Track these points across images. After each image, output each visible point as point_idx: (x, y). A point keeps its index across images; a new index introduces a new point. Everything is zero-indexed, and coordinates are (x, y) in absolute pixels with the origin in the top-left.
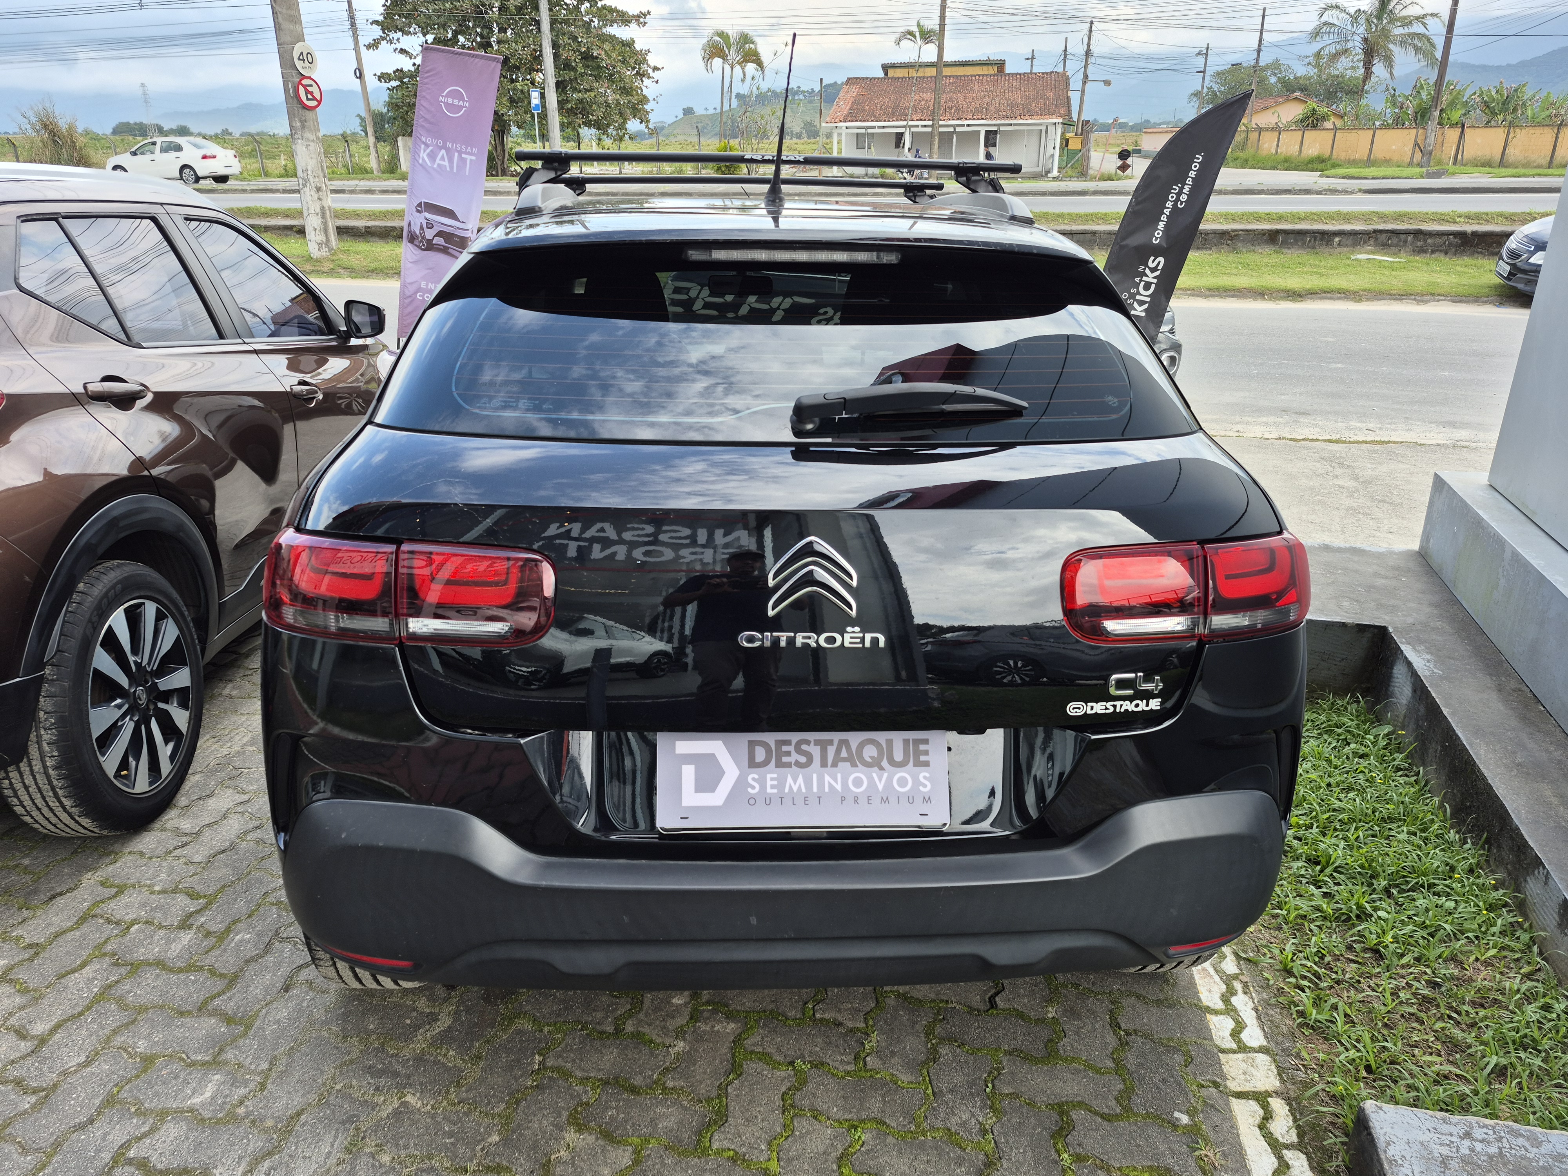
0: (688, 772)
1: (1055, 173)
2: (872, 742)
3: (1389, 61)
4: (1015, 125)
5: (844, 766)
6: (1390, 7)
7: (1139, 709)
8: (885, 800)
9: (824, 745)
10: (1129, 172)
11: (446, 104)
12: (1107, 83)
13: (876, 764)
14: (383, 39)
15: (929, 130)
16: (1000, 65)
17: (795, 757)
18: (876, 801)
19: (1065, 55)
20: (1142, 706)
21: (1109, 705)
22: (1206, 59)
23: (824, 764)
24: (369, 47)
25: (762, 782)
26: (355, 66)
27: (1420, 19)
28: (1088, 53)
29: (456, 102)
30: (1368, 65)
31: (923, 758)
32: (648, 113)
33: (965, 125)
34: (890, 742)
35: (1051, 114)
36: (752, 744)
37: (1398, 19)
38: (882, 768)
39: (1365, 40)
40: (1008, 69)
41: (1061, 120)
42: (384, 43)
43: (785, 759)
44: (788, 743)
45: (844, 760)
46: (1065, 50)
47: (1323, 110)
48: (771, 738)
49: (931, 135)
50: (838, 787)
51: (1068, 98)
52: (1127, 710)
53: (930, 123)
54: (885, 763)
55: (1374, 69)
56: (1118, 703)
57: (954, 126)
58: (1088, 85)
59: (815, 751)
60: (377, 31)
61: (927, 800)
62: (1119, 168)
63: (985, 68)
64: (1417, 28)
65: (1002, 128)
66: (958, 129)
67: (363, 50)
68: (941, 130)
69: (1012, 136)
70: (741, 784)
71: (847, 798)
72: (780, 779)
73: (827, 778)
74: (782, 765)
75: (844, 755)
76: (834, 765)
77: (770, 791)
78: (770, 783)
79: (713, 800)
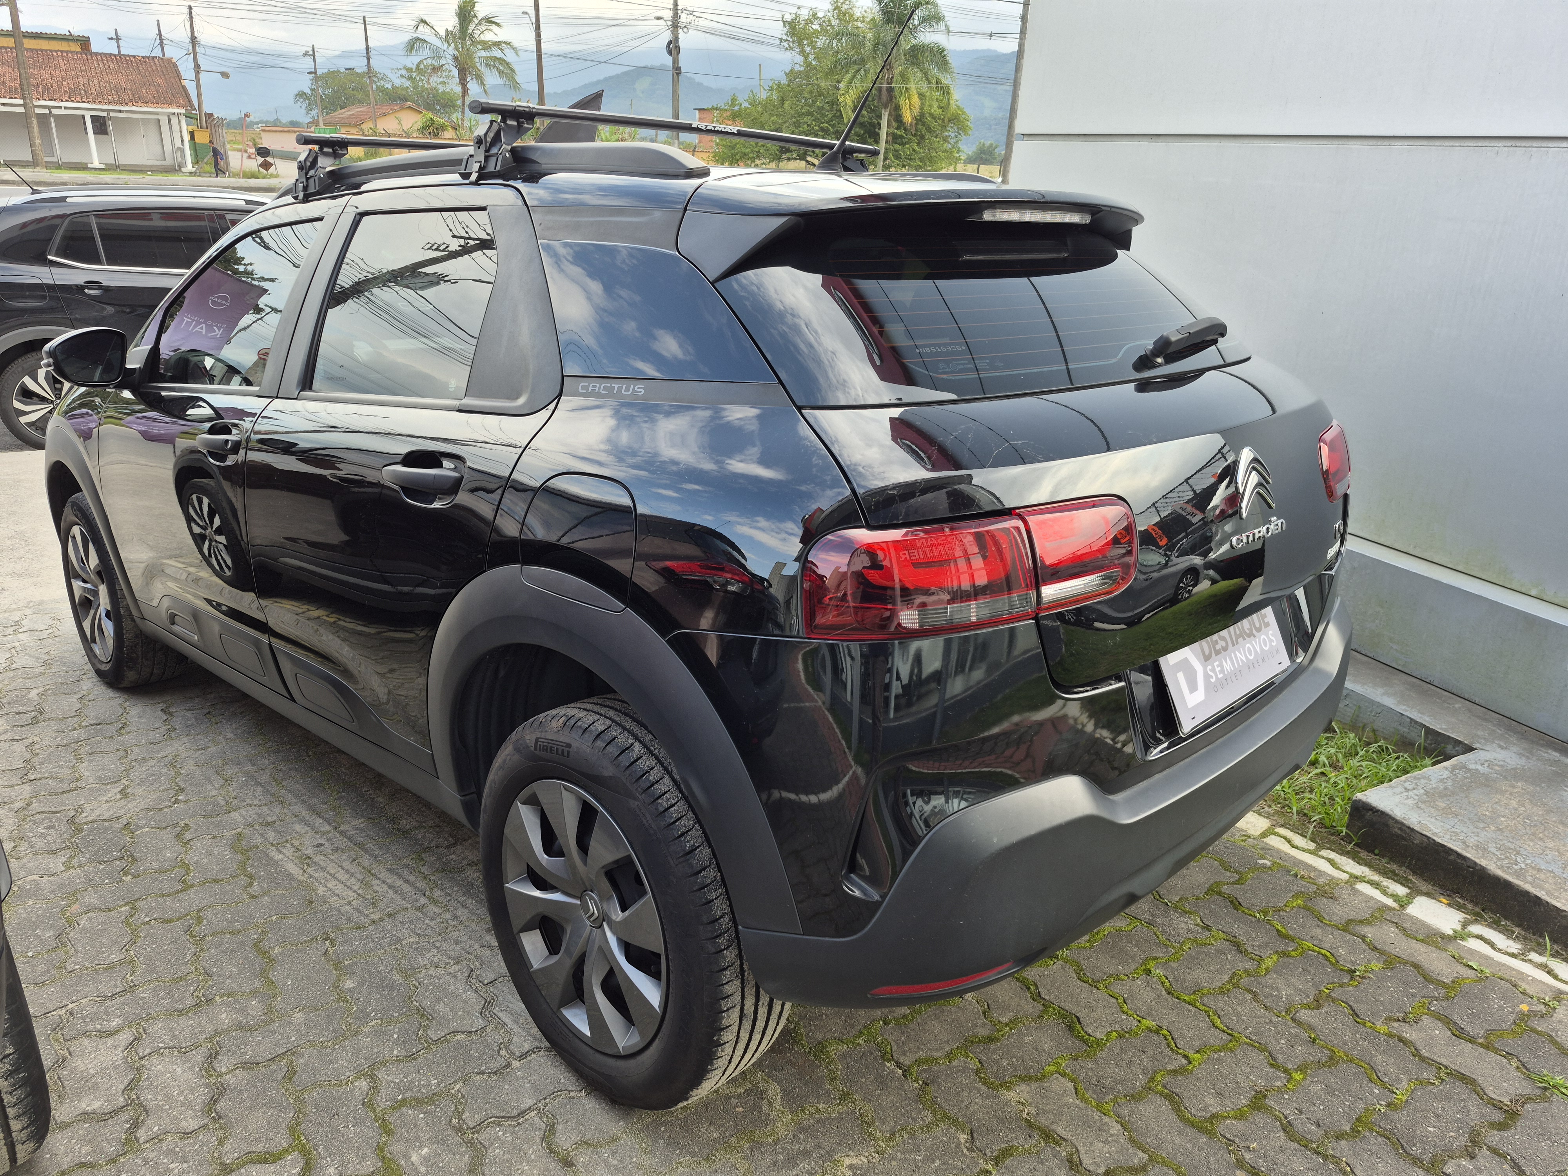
0: (1181, 676)
1: (189, 167)
3: (479, 78)
4: (127, 112)
6: (470, 31)
8: (1263, 660)
10: (272, 170)
12: (225, 75)
13: (1251, 634)
15: (22, 110)
16: (84, 43)
17: (1220, 644)
18: (1260, 662)
19: (161, 40)
22: (314, 60)
23: (1233, 645)
25: (1213, 670)
27: (497, 44)
28: (194, 40)
30: (463, 83)
33: (66, 107)
35: (170, 104)
37: (478, 42)
38: (1255, 636)
39: (456, 58)
40: (95, 48)
41: (183, 111)
43: (1217, 647)
46: (160, 34)
47: (440, 120)
49: (26, 116)
50: (1244, 659)
51: (184, 87)
53: (21, 102)
54: (1254, 631)
55: (469, 86)
57: (50, 108)
58: (202, 76)
59: (1227, 635)
61: (1277, 651)
62: (261, 165)
63: (65, 44)
64: (497, 53)
65: (112, 114)
66: (54, 111)
68: (37, 111)
69: (126, 125)
70: (1207, 677)
71: (1251, 666)
72: (1221, 665)
73: (1238, 654)
74: (1218, 653)
75: (1238, 632)
76: (1237, 643)
77: (1220, 676)
78: (1218, 669)
79: (1199, 696)
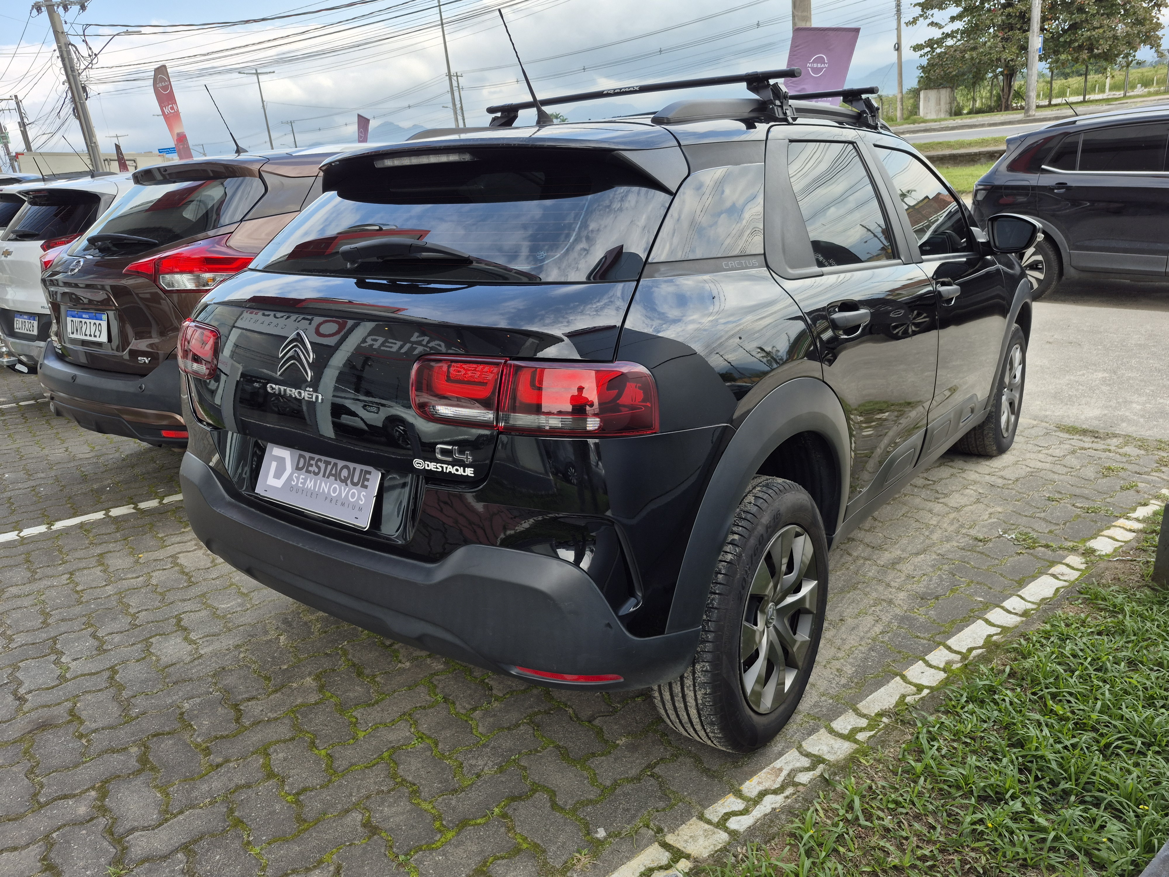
0: (274, 464)
2: (347, 467)
5: (332, 478)
7: (459, 473)
8: (343, 504)
9: (327, 463)
11: (812, 69)
13: (344, 481)
14: (921, 16)
17: (314, 469)
18: (339, 503)
20: (461, 471)
21: (438, 465)
23: (324, 476)
24: (907, 24)
25: (298, 478)
26: (895, 41)
29: (819, 65)
31: (366, 483)
32: (1160, 39)
34: (355, 469)
36: (301, 456)
38: (347, 485)
42: (921, 19)
43: (310, 468)
44: (313, 459)
45: (333, 475)
48: (307, 455)
50: (326, 491)
52: (450, 472)
54: (349, 482)
56: (445, 466)
59: (322, 465)
60: (918, 10)
61: (360, 509)
67: (903, 25)
70: (290, 478)
71: (328, 498)
72: (305, 480)
73: (323, 484)
74: (308, 471)
75: (334, 472)
76: (328, 477)
77: (300, 485)
78: (301, 480)
79: (278, 483)
